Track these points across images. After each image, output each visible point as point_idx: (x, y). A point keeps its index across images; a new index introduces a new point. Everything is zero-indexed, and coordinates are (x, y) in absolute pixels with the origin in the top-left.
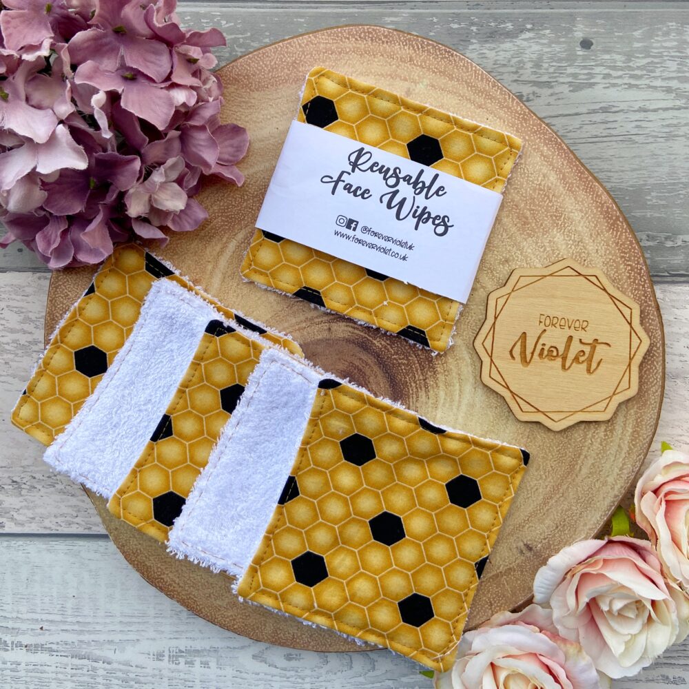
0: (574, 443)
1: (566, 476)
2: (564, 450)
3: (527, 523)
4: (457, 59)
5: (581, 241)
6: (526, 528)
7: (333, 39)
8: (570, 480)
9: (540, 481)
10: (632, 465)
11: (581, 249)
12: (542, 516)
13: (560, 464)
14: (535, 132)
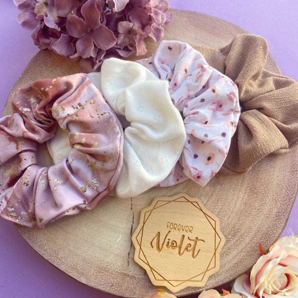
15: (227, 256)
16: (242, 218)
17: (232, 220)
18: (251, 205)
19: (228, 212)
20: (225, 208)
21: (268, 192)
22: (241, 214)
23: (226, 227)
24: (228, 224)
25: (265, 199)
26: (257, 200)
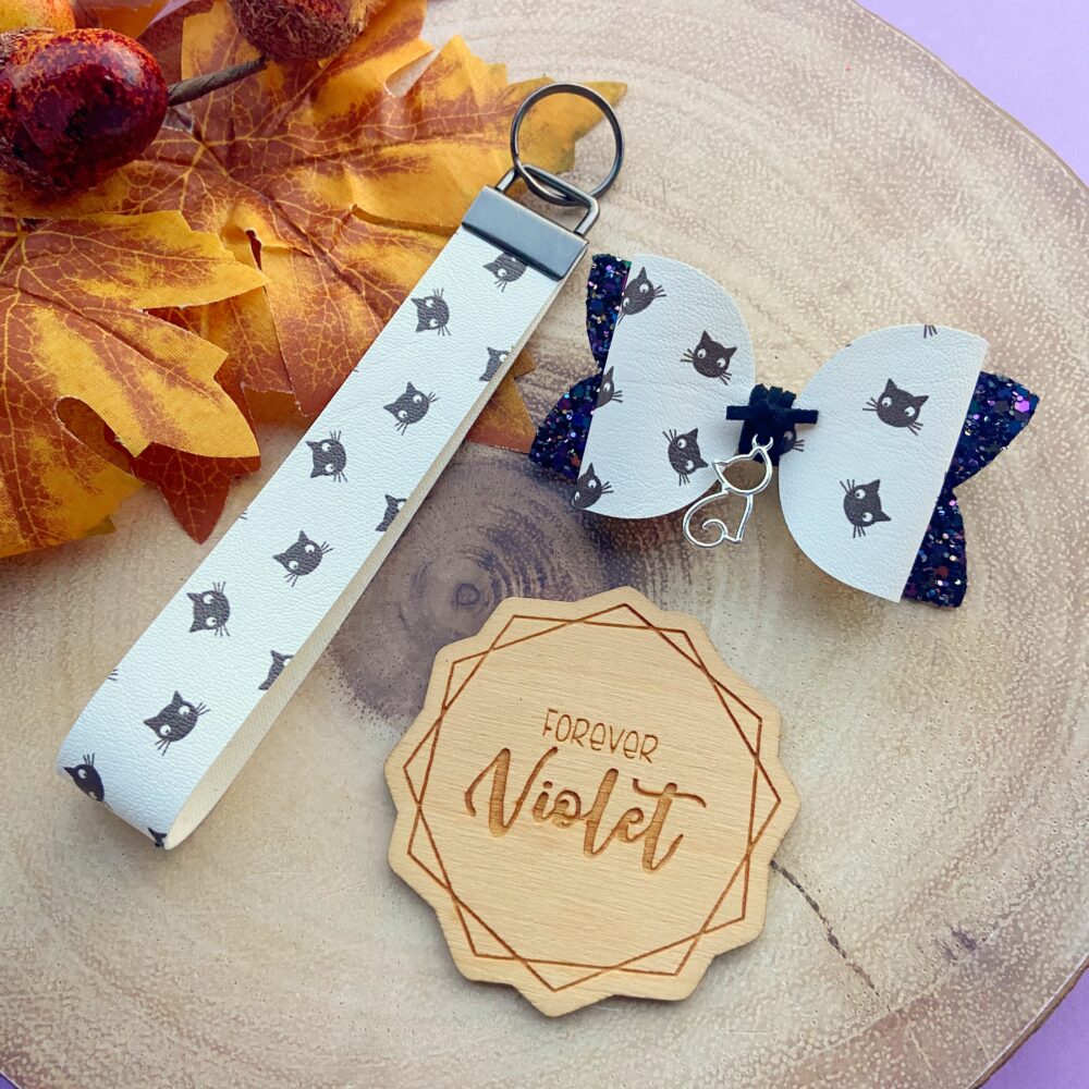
0: (1046, 671)
1: (1036, 751)
2: (1025, 689)
3: (954, 877)
6: (954, 888)
8: (1048, 762)
9: (975, 768)
12: (990, 857)
13: (1019, 724)
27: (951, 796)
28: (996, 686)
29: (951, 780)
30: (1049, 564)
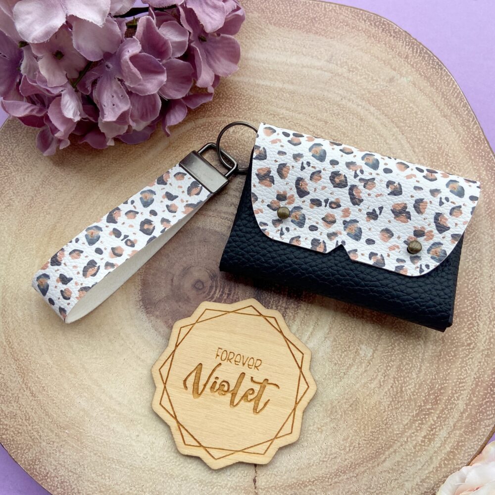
0: (390, 433)
1: (368, 459)
2: (378, 434)
3: (310, 485)
4: (444, 73)
5: (480, 261)
6: (308, 488)
7: (353, 16)
8: (370, 465)
9: (342, 452)
10: (434, 483)
11: (477, 267)
12: (328, 485)
13: (368, 446)
14: (482, 156)
15: (430, 443)
16: (443, 367)
17: (426, 374)
18: (454, 339)
19: (416, 362)
20: (408, 357)
21: (479, 309)
22: (439, 359)
23: (418, 389)
24: (421, 385)
25: (477, 323)
26: (463, 329)
27: (327, 456)
28: (368, 427)
29: (331, 451)
30: (417, 394)
